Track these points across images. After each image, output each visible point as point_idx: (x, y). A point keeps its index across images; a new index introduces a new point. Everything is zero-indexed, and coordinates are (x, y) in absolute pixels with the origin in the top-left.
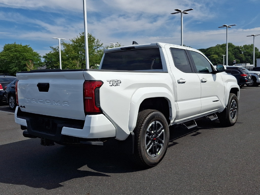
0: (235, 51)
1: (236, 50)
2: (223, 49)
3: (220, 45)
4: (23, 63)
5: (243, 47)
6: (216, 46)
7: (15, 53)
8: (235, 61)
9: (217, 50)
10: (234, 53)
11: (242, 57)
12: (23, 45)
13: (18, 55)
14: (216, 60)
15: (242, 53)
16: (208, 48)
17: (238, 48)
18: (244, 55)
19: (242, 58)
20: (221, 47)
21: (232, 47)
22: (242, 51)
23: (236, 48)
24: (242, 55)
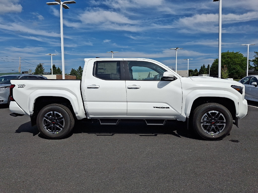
4: (232, 67)
7: (227, 59)
12: (235, 52)
13: (230, 60)
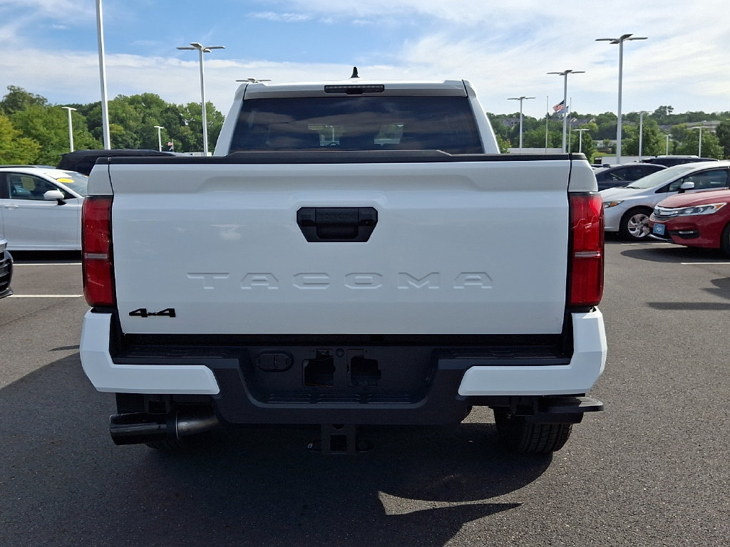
0: (167, 117)
1: (169, 114)
2: (135, 108)
3: (125, 99)
5: (186, 109)
6: (115, 100)
8: (172, 144)
9: (120, 111)
10: (165, 122)
11: (186, 133)
14: (120, 140)
15: (187, 124)
16: (93, 102)
17: (173, 109)
18: (192, 130)
19: (185, 137)
20: (129, 104)
21: (159, 106)
22: (184, 118)
23: (168, 108)
24: (185, 130)
